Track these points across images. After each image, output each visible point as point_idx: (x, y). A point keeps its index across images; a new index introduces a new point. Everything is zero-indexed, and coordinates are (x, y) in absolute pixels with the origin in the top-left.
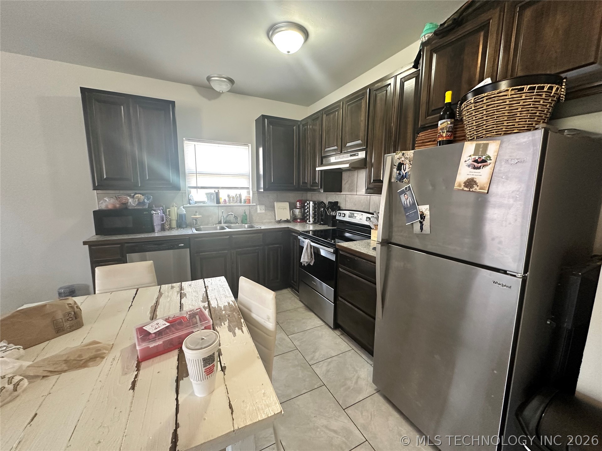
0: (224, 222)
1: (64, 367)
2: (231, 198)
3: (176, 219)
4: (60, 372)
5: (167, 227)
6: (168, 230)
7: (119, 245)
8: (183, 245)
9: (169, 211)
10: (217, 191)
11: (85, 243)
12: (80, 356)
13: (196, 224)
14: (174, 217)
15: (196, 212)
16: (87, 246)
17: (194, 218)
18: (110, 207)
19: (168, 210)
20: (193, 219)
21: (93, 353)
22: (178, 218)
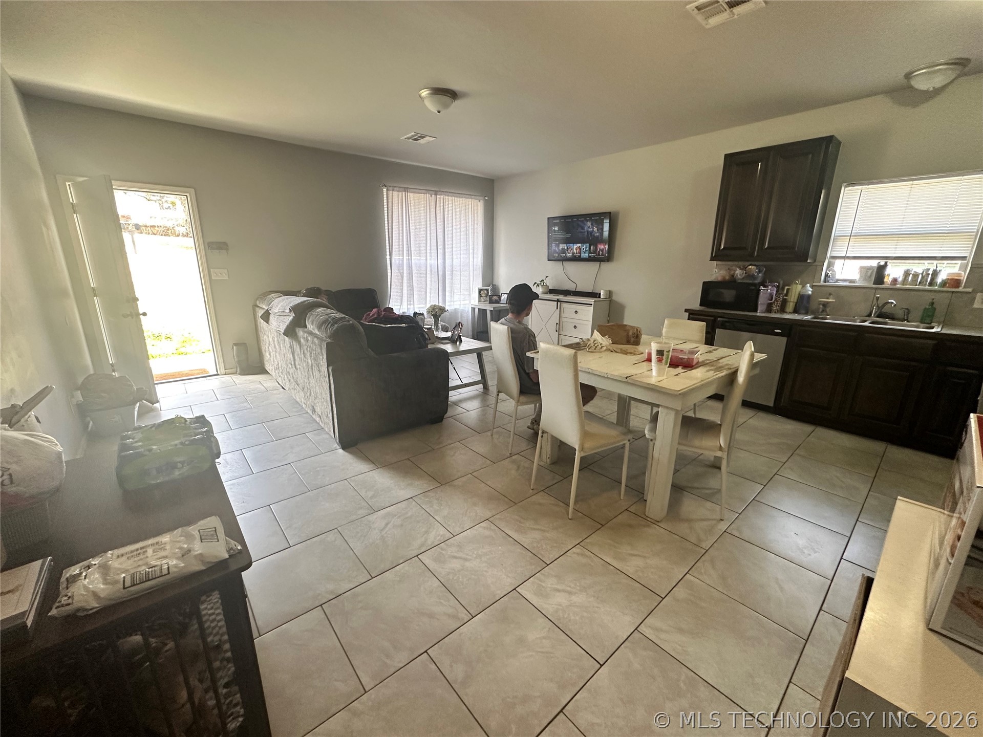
0: (876, 314)
1: (619, 351)
2: (911, 275)
3: (796, 301)
4: (617, 352)
5: (775, 308)
6: (775, 312)
7: (713, 318)
8: (780, 331)
9: (788, 290)
10: (882, 263)
11: (686, 311)
12: (627, 350)
13: (823, 311)
14: (793, 298)
15: (830, 294)
16: (687, 313)
17: (822, 303)
18: (720, 279)
19: (787, 287)
20: (820, 304)
21: (632, 351)
22: (797, 300)
